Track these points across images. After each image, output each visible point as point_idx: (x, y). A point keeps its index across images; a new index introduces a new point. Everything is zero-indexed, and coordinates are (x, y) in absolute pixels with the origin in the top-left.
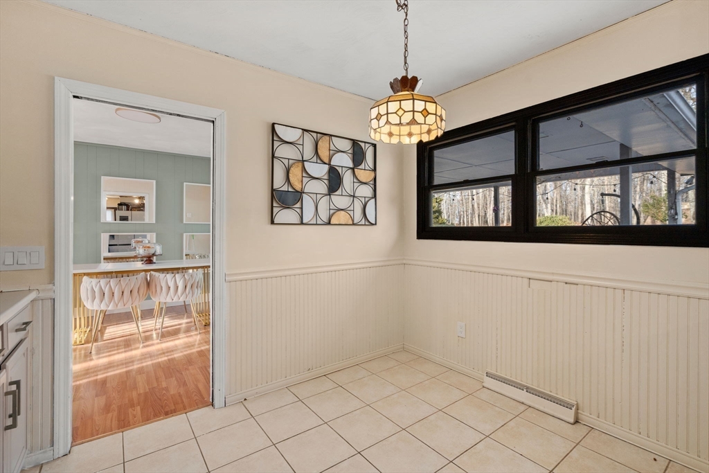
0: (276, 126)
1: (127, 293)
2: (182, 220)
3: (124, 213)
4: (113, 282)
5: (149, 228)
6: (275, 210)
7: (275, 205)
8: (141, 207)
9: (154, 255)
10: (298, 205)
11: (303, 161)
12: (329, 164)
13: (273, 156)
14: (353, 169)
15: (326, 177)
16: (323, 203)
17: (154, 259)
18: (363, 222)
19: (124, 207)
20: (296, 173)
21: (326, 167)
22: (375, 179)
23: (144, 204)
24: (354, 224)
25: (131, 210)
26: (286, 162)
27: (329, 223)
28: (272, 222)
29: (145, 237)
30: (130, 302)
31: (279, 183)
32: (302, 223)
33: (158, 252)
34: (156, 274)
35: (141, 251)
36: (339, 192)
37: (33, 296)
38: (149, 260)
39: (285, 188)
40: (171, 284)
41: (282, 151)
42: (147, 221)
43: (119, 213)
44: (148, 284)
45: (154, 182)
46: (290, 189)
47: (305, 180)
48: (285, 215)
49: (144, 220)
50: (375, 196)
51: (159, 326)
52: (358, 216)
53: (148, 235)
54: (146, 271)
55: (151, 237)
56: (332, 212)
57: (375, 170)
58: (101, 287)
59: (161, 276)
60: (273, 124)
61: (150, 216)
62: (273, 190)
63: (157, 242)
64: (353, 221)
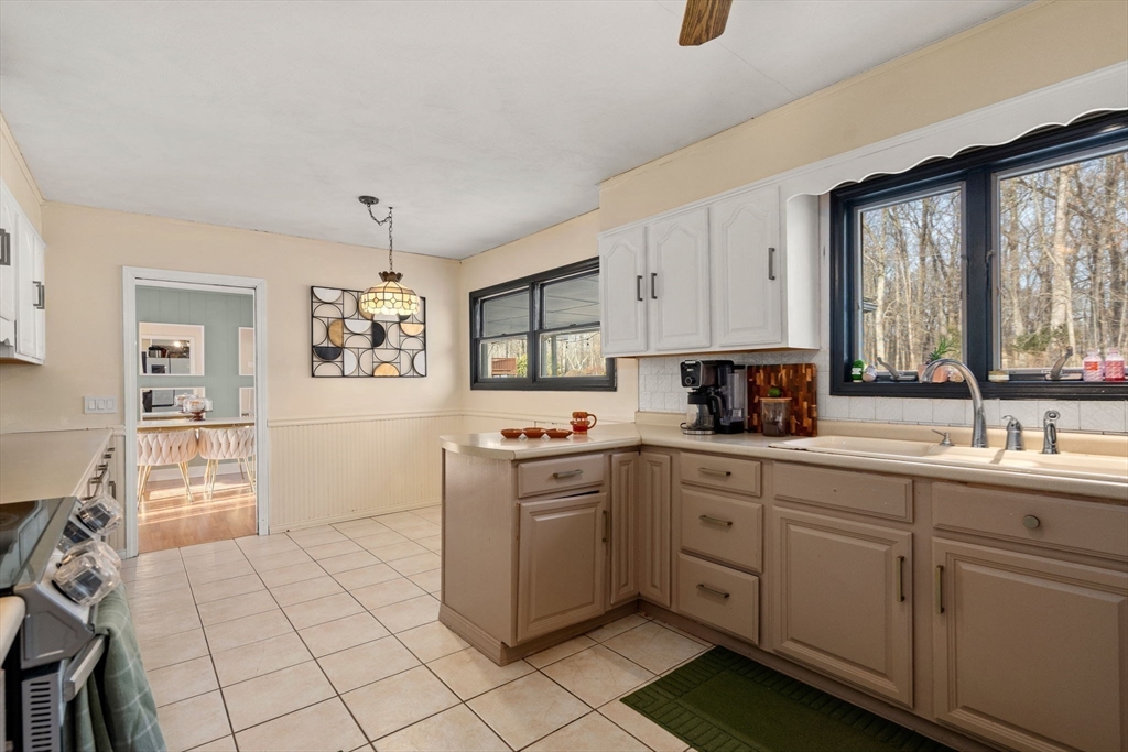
0: (315, 289)
1: (175, 449)
2: (237, 373)
3: (158, 361)
4: (160, 436)
5: (196, 381)
6: (315, 364)
7: (315, 359)
8: (184, 353)
9: (203, 411)
10: (339, 359)
11: (343, 319)
12: (372, 320)
13: (313, 316)
14: (399, 323)
15: (369, 332)
16: (366, 358)
17: (204, 415)
18: (411, 374)
19: (158, 353)
20: (336, 330)
21: (370, 323)
22: (425, 331)
23: (188, 348)
24: (400, 376)
25: (169, 357)
26: (325, 320)
27: (373, 376)
28: (313, 375)
29: (191, 392)
30: (179, 458)
31: (319, 339)
32: (343, 376)
33: (208, 409)
34: (207, 430)
35: (188, 407)
36: (382, 346)
37: (111, 433)
38: (198, 416)
39: (325, 344)
40: (222, 440)
41: (322, 311)
42: (193, 373)
43: (151, 362)
44: (198, 441)
45: (203, 327)
46: (331, 345)
47: (346, 336)
48: (325, 369)
49: (189, 372)
50: (425, 349)
51: (210, 489)
52: (405, 367)
53: (195, 390)
54: (194, 427)
55: (199, 392)
56: (375, 365)
57: (424, 323)
58: (148, 442)
59: (212, 431)
60: (312, 287)
61: (196, 364)
62: (313, 346)
63: (207, 396)
64: (399, 372)
